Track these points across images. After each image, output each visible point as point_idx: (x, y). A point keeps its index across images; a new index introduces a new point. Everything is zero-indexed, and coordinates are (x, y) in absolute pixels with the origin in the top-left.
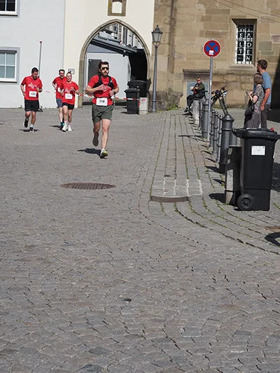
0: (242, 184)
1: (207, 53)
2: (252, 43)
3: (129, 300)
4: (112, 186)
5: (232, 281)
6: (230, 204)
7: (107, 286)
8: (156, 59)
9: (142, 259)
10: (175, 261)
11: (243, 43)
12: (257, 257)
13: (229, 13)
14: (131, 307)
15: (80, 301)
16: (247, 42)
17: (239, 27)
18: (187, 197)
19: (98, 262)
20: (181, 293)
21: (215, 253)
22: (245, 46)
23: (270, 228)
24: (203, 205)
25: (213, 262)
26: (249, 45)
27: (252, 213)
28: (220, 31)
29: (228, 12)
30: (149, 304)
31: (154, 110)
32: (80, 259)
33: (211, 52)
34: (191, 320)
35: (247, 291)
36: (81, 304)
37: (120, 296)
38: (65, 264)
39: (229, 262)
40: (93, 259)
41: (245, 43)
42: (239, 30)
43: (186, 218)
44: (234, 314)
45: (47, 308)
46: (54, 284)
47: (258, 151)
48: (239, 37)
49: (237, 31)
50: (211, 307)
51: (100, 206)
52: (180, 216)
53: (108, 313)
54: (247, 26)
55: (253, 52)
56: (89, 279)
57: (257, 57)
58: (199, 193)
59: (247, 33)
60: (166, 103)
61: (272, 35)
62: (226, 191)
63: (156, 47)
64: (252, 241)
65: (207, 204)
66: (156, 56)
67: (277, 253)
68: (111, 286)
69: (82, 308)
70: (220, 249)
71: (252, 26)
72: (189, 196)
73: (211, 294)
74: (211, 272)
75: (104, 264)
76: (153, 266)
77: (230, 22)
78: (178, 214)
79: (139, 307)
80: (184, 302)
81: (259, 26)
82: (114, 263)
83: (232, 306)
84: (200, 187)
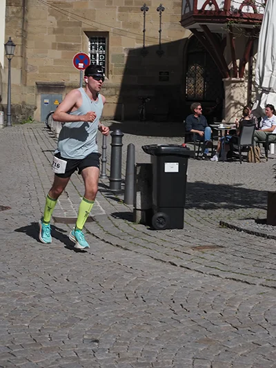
0: (155, 202)
1: (77, 66)
2: (104, 55)
3: (97, 341)
4: (7, 208)
5: (193, 311)
6: (141, 223)
7: (64, 325)
8: (9, 72)
9: (85, 291)
10: (121, 292)
11: (95, 55)
12: (201, 282)
13: (81, 26)
14: (104, 350)
15: (44, 346)
16: (99, 55)
17: (92, 40)
18: (91, 217)
19: (39, 296)
20: (147, 328)
21: (158, 279)
22: (98, 58)
23: (196, 247)
24: (113, 225)
25: (160, 290)
26: (102, 57)
27: (167, 232)
28: (73, 44)
29: (80, 24)
30: (121, 344)
31: (9, 124)
32: (19, 295)
33: (81, 65)
34: (176, 361)
35: (215, 322)
36: (47, 350)
37: (85, 337)
38: (4, 301)
39: (175, 288)
40: (32, 293)
41: (98, 56)
42: (91, 42)
43: (103, 240)
44: (217, 350)
45: (12, 357)
46: (5, 327)
47: (171, 167)
48: (91, 49)
49: (89, 43)
50: (189, 343)
51: (6, 231)
52: (95, 238)
53: (83, 360)
54: (99, 38)
55: (106, 65)
56: (41, 319)
57: (110, 69)
58: (102, 212)
59: (99, 46)
60: (21, 116)
61: (124, 48)
62: (135, 210)
63: (10, 60)
64: (185, 264)
65: (117, 224)
66: (9, 68)
67: (218, 276)
68: (69, 326)
69: (51, 355)
70: (158, 274)
71: (104, 39)
72: (92, 216)
73: (179, 327)
74: (165, 302)
75: (47, 299)
76: (100, 298)
77: (82, 34)
78: (91, 236)
79: (113, 349)
80: (157, 339)
81: (112, 38)
82: (57, 298)
83: (209, 341)
84: (99, 205)
